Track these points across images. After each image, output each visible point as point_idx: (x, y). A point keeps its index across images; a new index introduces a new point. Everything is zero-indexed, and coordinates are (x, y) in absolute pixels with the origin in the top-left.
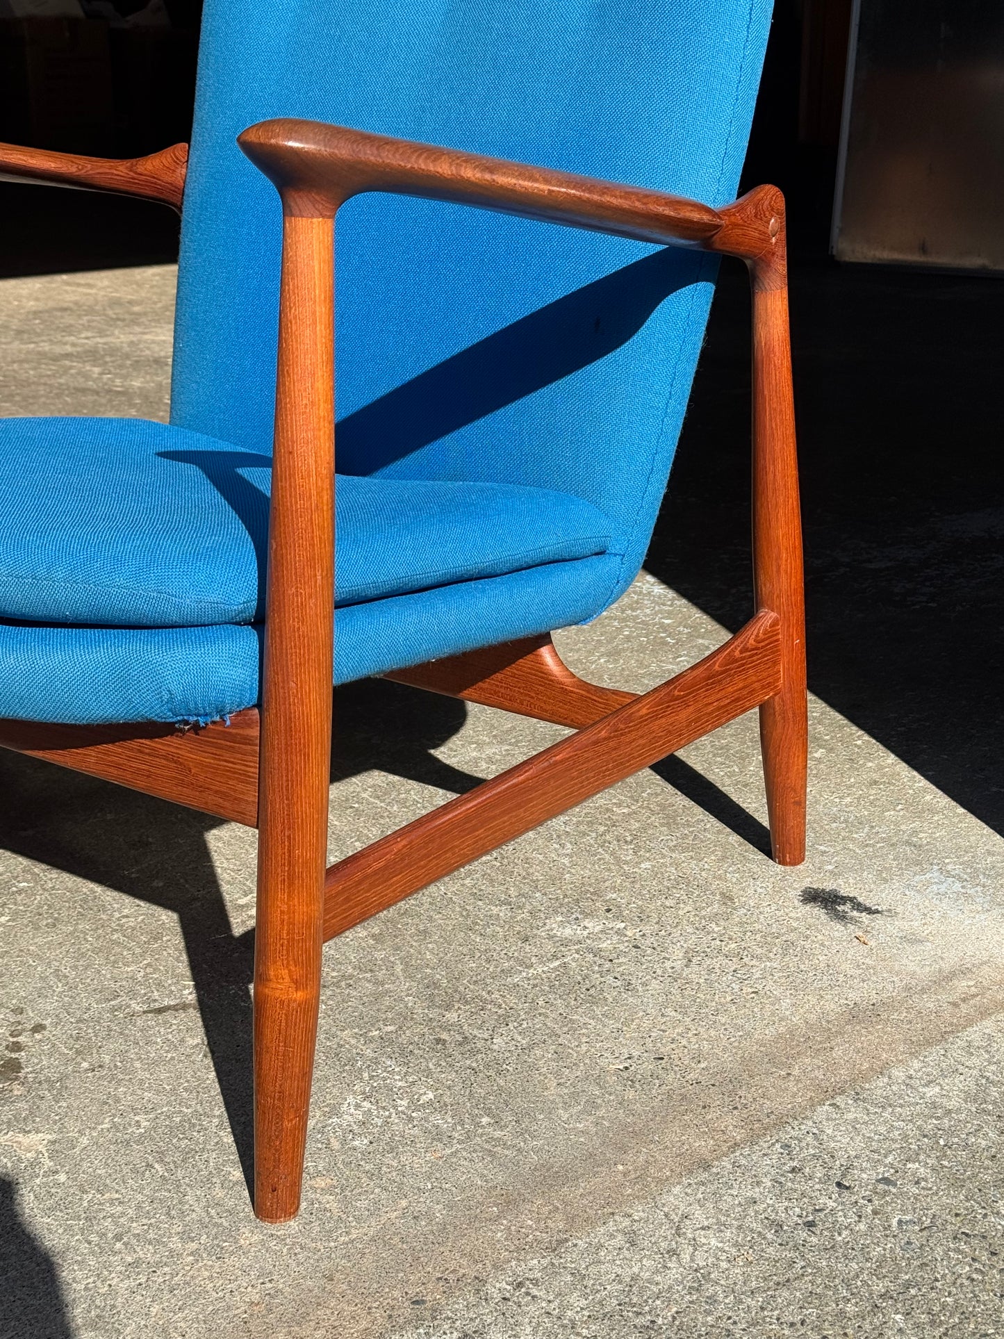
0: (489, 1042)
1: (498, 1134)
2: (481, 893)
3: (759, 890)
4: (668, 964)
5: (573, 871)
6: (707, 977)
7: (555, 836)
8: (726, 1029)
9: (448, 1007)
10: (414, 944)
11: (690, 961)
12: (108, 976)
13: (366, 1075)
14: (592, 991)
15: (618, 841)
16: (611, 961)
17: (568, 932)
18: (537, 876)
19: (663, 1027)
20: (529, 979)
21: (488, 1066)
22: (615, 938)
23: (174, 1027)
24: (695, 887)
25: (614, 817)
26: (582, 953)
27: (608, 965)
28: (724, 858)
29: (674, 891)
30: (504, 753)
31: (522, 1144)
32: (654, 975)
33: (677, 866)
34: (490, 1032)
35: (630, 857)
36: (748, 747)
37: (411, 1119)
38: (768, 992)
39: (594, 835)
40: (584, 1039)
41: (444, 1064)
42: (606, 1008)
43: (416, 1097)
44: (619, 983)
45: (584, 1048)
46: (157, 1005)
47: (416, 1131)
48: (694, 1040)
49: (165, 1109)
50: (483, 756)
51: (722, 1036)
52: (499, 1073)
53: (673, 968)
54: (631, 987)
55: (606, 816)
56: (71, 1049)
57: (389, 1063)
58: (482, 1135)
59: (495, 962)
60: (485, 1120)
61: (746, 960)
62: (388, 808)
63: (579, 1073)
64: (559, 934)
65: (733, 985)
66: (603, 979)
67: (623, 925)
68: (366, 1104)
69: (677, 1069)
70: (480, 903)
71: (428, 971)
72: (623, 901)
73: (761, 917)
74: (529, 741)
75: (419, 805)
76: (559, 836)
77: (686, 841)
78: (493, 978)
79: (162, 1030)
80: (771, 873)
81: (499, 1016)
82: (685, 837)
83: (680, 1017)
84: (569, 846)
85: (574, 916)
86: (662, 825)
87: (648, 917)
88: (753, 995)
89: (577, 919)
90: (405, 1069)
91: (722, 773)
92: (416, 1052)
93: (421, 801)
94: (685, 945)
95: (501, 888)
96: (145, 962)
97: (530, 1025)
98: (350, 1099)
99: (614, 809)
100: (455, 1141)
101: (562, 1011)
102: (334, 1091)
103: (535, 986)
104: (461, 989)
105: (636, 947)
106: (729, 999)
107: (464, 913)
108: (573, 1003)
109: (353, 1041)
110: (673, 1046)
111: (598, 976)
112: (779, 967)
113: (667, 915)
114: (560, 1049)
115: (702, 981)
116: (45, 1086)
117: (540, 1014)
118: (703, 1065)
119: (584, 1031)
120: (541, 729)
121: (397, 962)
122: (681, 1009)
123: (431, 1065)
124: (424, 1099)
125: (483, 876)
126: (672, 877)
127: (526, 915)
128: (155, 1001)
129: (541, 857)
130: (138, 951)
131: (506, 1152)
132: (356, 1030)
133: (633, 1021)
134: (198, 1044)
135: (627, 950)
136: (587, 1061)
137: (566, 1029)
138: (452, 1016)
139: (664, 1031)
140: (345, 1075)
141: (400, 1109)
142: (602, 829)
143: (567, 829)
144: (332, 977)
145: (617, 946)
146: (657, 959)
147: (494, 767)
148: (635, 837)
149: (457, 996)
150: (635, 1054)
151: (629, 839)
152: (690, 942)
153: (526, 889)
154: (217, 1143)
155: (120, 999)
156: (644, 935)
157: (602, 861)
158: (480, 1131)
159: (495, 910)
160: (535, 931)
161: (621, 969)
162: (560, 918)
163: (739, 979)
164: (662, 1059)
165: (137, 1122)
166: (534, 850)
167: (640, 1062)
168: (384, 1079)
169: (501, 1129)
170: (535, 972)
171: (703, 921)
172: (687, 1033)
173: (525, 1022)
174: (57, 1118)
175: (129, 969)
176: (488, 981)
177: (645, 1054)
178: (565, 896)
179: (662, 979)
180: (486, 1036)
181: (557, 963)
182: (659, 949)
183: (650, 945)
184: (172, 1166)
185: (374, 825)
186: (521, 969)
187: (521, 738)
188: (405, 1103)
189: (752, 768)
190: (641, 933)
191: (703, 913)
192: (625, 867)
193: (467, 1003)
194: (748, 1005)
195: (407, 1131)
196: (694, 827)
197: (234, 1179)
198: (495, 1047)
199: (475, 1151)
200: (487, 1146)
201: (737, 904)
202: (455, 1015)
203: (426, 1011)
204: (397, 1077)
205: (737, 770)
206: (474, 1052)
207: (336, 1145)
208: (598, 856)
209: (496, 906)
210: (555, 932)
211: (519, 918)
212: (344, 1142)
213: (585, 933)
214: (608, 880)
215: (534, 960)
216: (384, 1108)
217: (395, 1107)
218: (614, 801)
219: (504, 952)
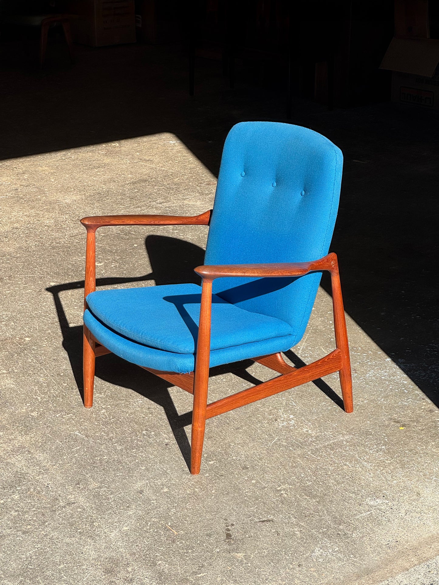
0: (352, 535)
1: (355, 560)
2: (347, 489)
3: (428, 492)
4: (400, 514)
5: (373, 483)
6: (411, 519)
7: (368, 470)
8: (415, 534)
9: (340, 524)
10: (329, 505)
11: (406, 514)
12: (247, 510)
13: (320, 542)
14: (379, 522)
15: (387, 473)
16: (384, 512)
17: (372, 503)
18: (363, 484)
19: (398, 533)
20: (362, 517)
21: (352, 542)
22: (386, 505)
23: (268, 526)
24: (409, 490)
25: (386, 464)
26: (376, 510)
27: (383, 514)
28: (418, 481)
29: (403, 491)
30: (351, 438)
31: (361, 562)
32: (396, 518)
33: (404, 482)
34: (352, 532)
35: (390, 479)
36: (429, 439)
37: (333, 555)
38: (428, 524)
39: (379, 470)
40: (377, 536)
41: (340, 540)
42: (383, 527)
43: (334, 549)
44: (386, 520)
45: (377, 538)
46: (262, 520)
47: (334, 558)
48: (406, 537)
49: (270, 549)
50: (344, 439)
51: (414, 536)
52: (355, 544)
53: (402, 515)
54: (390, 521)
56: (243, 531)
57: (326, 539)
58: (351, 560)
59: (352, 512)
60: (352, 556)
61: (422, 514)
62: (317, 458)
63: (376, 545)
64: (369, 503)
65: (418, 521)
66: (382, 518)
67: (388, 501)
68: (321, 550)
69: (401, 544)
70: (347, 492)
71: (334, 513)
72: (388, 494)
73: (428, 500)
74: (359, 434)
75: (326, 457)
76: (369, 470)
77: (407, 474)
78: (352, 516)
79: (265, 527)
80: (432, 486)
81: (354, 528)
82: (407, 472)
83: (403, 530)
84: (372, 474)
85: (374, 498)
86: (400, 468)
87: (395, 499)
88: (423, 525)
89: (375, 499)
90: (330, 541)
91: (420, 449)
92: (333, 537)
93: (326, 456)
94: (405, 509)
95: (353, 488)
96: (256, 507)
97: (362, 531)
98: (317, 549)
99: (386, 461)
100: (345, 561)
101: (371, 527)
102: (313, 546)
103: (363, 519)
104: (343, 519)
105: (391, 509)
106: (417, 525)
107: (342, 496)
108: (374, 525)
109: (316, 533)
110: (401, 538)
111: (381, 517)
112: (431, 516)
113: (401, 499)
114: (371, 538)
115: (409, 520)
116: (239, 541)
117: (365, 528)
118: (408, 544)
119: (377, 533)
120: (362, 429)
121: (325, 510)
122: (403, 528)
123: (337, 541)
124: (336, 550)
125: (347, 483)
126: (403, 486)
127: (360, 497)
128: (261, 518)
129: (364, 478)
130: (253, 503)
131: (357, 564)
132: (316, 530)
133: (390, 531)
134: (275, 532)
135: (389, 509)
136: (378, 541)
137: (372, 532)
138: (341, 527)
139: (398, 534)
140: (315, 542)
141: (330, 552)
142: (382, 468)
143: (371, 468)
144: (307, 514)
145: (386, 508)
146: (397, 513)
147: (348, 444)
148: (392, 472)
149: (342, 521)
150: (390, 540)
151: (390, 472)
152: (407, 508)
153: (360, 488)
154: (285, 558)
155: (251, 518)
156: (394, 505)
157: (382, 480)
158: (351, 559)
159: (351, 495)
160: (363, 502)
161: (387, 515)
162: (370, 499)
163: (420, 520)
164: (398, 542)
165: (264, 552)
166: (362, 475)
167: (392, 542)
168: (325, 544)
169: (356, 558)
170: (363, 515)
171: (411, 501)
172: (405, 535)
173: (361, 530)
174: (244, 550)
175: (252, 509)
176: (350, 517)
177: (393, 540)
178: (371, 491)
179: (398, 519)
180: (351, 533)
181: (369, 513)
182: (398, 509)
183: (395, 508)
184: (275, 563)
185: (313, 464)
186: (359, 514)
187: (356, 432)
188: (331, 550)
189: (429, 447)
190: (393, 504)
191: (411, 498)
192: (389, 482)
193: (345, 523)
194: (422, 528)
195: (332, 558)
196: (410, 469)
197: (291, 567)
198: (353, 536)
199: (350, 564)
200: (353, 563)
201: (421, 496)
202: (342, 527)
203: (334, 525)
204: (328, 543)
205: (425, 448)
206: (348, 538)
207: (315, 560)
208: (381, 478)
209: (351, 494)
210: (368, 503)
211: (358, 498)
212: (317, 560)
213: (377, 504)
214: (384, 486)
215: (363, 511)
216: (326, 551)
217: (329, 551)
218: (386, 458)
219: (354, 508)
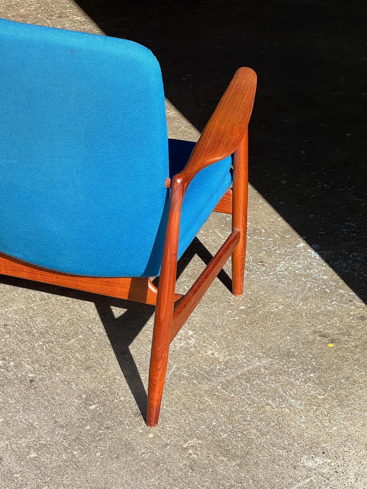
2: (274, 443)
4: (349, 481)
5: (307, 431)
7: (297, 412)
10: (254, 469)
11: (357, 479)
15: (322, 415)
16: (328, 479)
17: (310, 464)
18: (294, 434)
22: (328, 467)
24: (355, 441)
25: (319, 401)
26: (317, 475)
27: (327, 481)
29: (347, 443)
33: (347, 429)
35: (328, 424)
39: (312, 411)
53: (351, 483)
55: (316, 401)
59: (286, 479)
62: (230, 395)
64: (307, 465)
67: (330, 461)
70: (275, 448)
72: (328, 448)
76: (299, 412)
77: (348, 415)
78: (286, 487)
82: (348, 412)
84: (303, 417)
85: (311, 456)
86: (338, 406)
87: (339, 456)
94: (354, 471)
95: (281, 440)
99: (318, 397)
105: (336, 472)
107: (270, 454)
111: (324, 487)
113: (346, 455)
125: (273, 434)
126: (346, 436)
127: (293, 455)
129: (294, 424)
135: (333, 473)
142: (315, 408)
143: (301, 408)
145: (329, 471)
146: (345, 478)
148: (329, 413)
151: (326, 414)
152: (356, 469)
153: (291, 441)
156: (338, 466)
157: (318, 426)
159: (281, 452)
160: (298, 463)
161: (332, 483)
162: (306, 457)
171: (360, 459)
178: (306, 445)
182: (345, 473)
183: (342, 471)
191: (359, 454)
192: (327, 429)
196: (351, 407)
208: (316, 423)
209: (281, 450)
210: (305, 464)
211: (291, 456)
213: (317, 465)
214: (321, 436)
215: (300, 478)
218: (318, 392)
219: (288, 474)
